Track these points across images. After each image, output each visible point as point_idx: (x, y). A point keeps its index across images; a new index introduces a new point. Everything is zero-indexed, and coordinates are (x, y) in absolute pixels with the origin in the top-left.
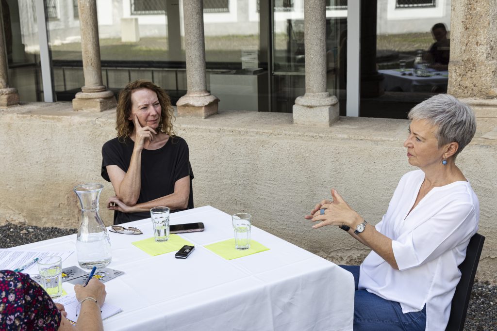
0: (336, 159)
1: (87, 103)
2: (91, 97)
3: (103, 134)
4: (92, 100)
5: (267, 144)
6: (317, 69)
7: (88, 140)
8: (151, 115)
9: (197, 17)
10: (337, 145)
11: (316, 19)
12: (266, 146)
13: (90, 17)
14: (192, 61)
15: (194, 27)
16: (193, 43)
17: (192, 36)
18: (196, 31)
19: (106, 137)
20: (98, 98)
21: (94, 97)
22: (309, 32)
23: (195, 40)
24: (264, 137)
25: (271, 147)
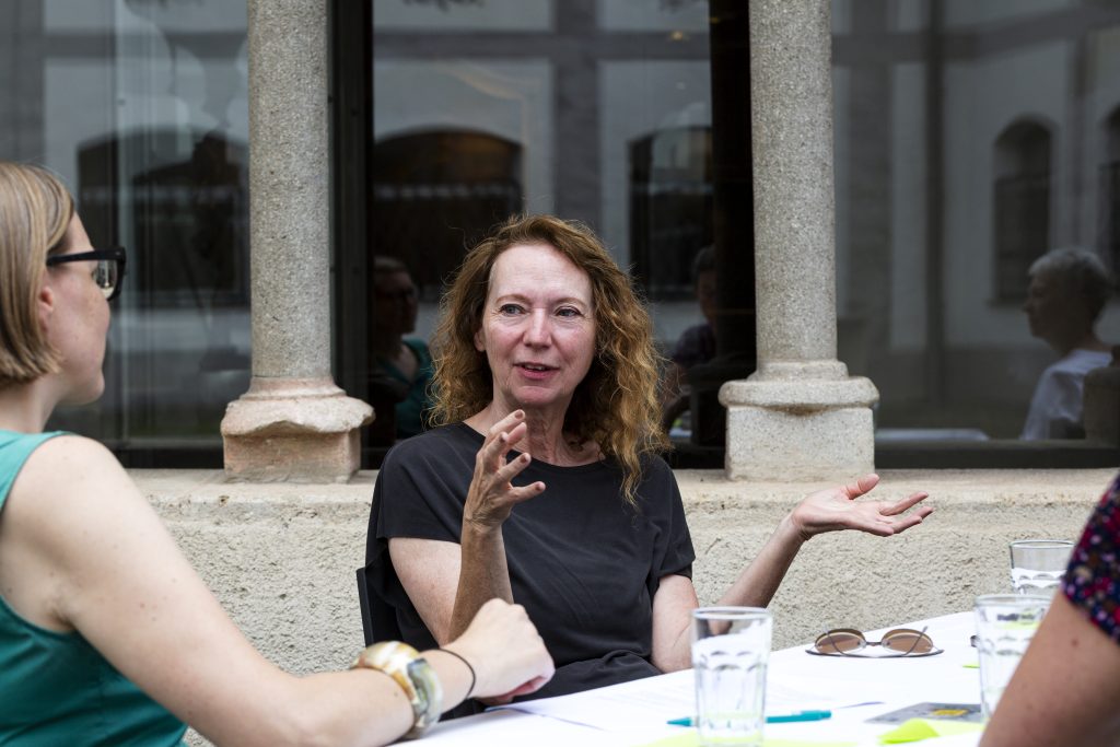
0: (961, 583)
8: (525, 339)
10: (962, 532)
11: (810, 90)
14: (290, 257)
15: (304, 123)
16: (298, 184)
17: (295, 157)
18: (308, 138)
22: (782, 136)
23: (306, 173)
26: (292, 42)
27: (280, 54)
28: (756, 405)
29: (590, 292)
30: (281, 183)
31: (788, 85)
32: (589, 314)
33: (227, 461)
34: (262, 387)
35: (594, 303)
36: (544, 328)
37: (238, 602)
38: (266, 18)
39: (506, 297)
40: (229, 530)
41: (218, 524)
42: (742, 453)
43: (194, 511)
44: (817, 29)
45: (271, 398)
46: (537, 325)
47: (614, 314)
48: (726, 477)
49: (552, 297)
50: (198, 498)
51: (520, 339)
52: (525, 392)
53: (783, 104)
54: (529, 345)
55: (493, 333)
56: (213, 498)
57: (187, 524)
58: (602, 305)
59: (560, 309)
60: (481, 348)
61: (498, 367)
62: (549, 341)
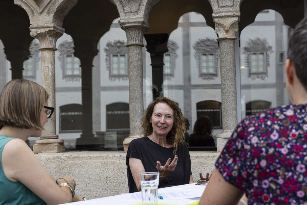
1: (45, 147)
2: (50, 142)
3: (68, 166)
4: (51, 144)
5: (206, 164)
6: (233, 112)
7: (54, 172)
8: (160, 122)
9: (140, 80)
11: (231, 78)
12: (204, 166)
13: (51, 83)
14: (136, 111)
16: (137, 98)
17: (136, 93)
18: (139, 90)
19: (69, 169)
20: (55, 143)
21: (53, 142)
24: (202, 160)
25: (209, 166)
26: (136, 72)
27: (133, 74)
28: (221, 138)
29: (173, 113)
30: (134, 98)
31: (227, 77)
32: (173, 118)
33: (124, 149)
34: (131, 135)
35: (174, 115)
36: (164, 120)
37: (123, 175)
38: (131, 68)
39: (157, 113)
40: (121, 161)
41: (119, 160)
42: (219, 147)
43: (115, 158)
44: (232, 67)
45: (132, 137)
46: (162, 119)
47: (178, 118)
48: (217, 152)
49: (166, 114)
50: (116, 156)
51: (159, 122)
52: (159, 132)
53: (226, 81)
54: (161, 123)
55: (154, 120)
56: (119, 155)
57: (114, 160)
58: (176, 116)
59: (167, 116)
60: (151, 122)
61: (153, 126)
62: (165, 122)
